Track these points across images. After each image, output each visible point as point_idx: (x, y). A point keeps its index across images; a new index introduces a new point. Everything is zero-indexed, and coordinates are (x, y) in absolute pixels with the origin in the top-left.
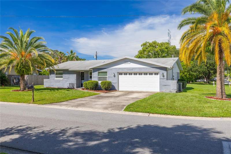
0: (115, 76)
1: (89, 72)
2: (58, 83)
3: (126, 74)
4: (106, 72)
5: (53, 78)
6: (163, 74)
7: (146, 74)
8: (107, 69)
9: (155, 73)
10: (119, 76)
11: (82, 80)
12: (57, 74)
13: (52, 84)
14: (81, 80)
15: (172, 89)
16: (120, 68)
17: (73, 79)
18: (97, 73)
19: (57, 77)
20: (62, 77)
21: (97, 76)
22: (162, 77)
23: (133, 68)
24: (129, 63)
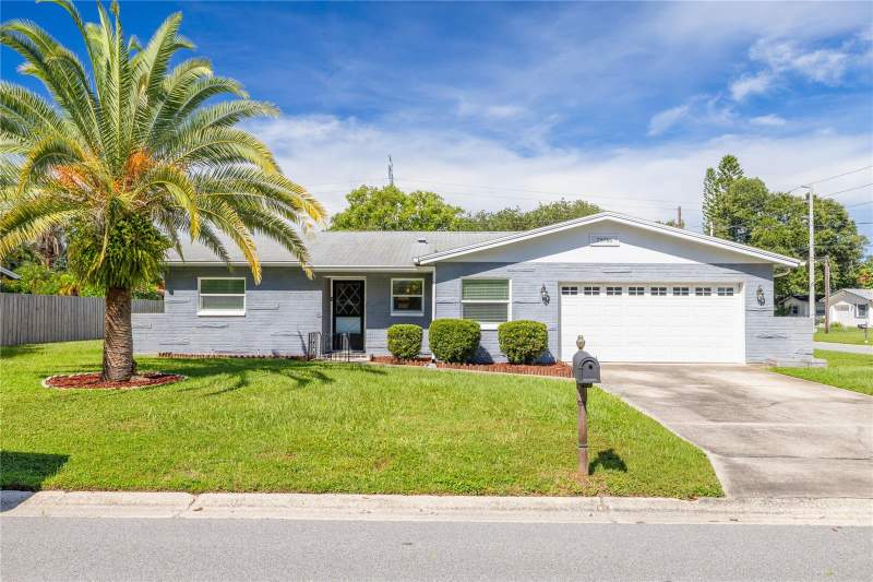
0: (546, 300)
1: (392, 280)
2: (218, 332)
3: (591, 290)
4: (505, 282)
5: (188, 307)
6: (760, 291)
7: (681, 290)
8: (509, 267)
9: (719, 289)
10: (563, 296)
11: (338, 319)
12: (207, 288)
13: (180, 340)
14: (335, 316)
15: (796, 350)
16: (570, 266)
17: (303, 313)
18: (456, 283)
19: (206, 304)
20: (238, 304)
21: (458, 299)
22: (756, 305)
23: (632, 265)
24: (615, 242)
